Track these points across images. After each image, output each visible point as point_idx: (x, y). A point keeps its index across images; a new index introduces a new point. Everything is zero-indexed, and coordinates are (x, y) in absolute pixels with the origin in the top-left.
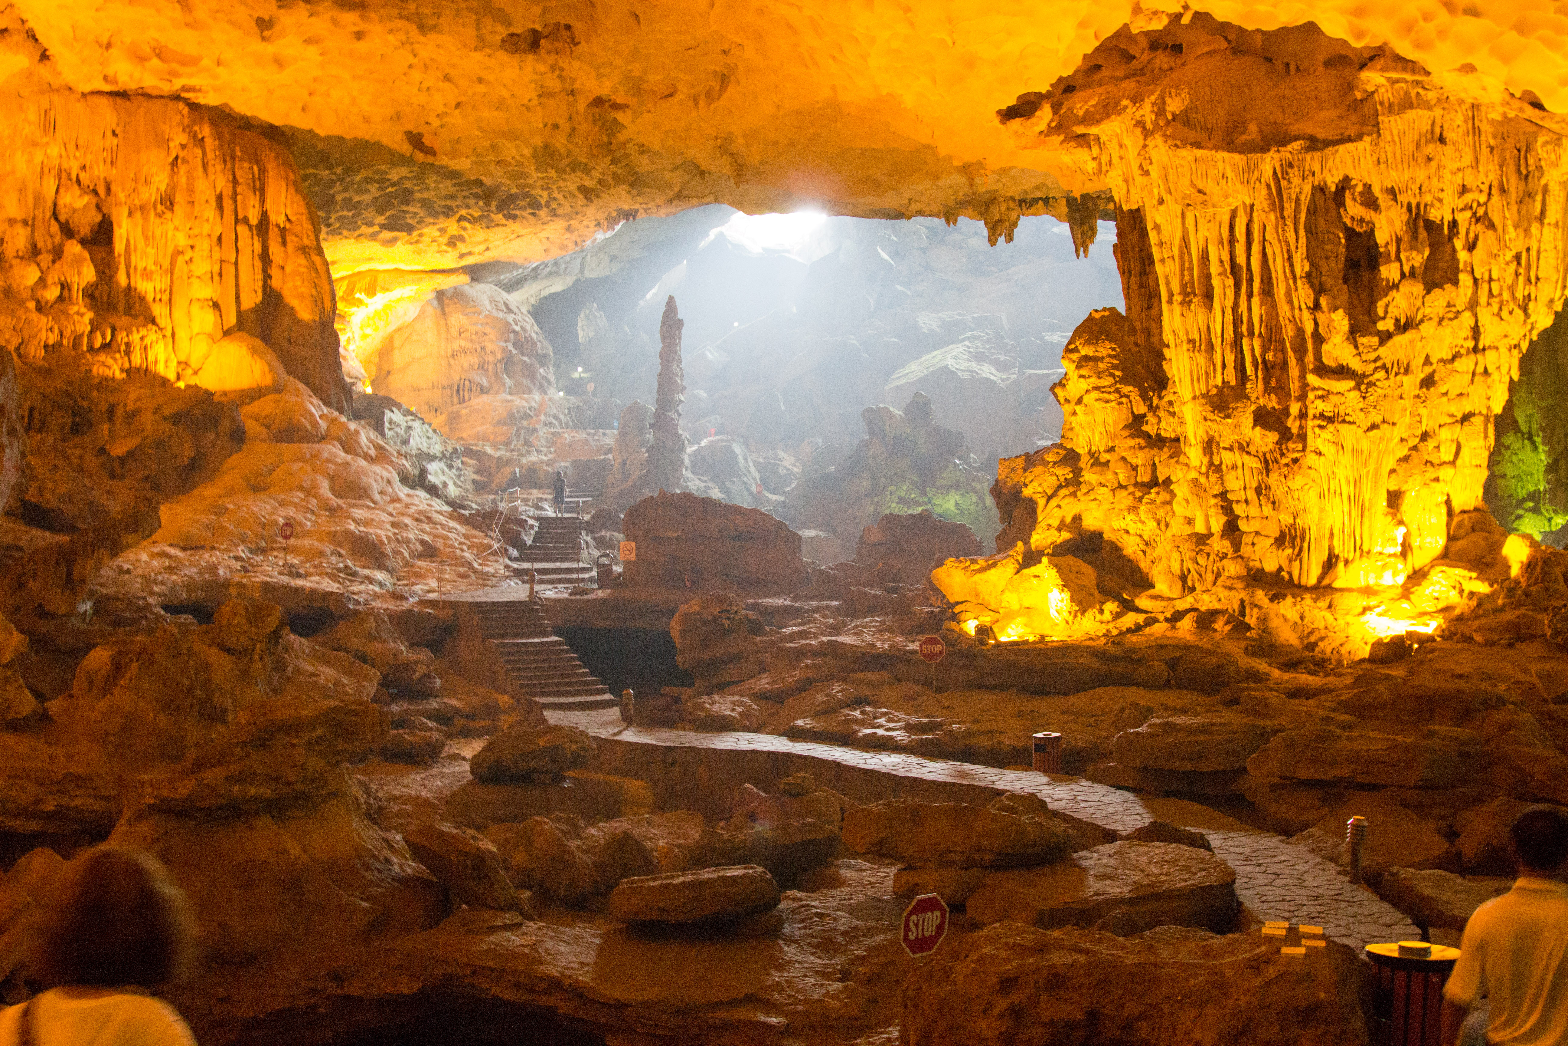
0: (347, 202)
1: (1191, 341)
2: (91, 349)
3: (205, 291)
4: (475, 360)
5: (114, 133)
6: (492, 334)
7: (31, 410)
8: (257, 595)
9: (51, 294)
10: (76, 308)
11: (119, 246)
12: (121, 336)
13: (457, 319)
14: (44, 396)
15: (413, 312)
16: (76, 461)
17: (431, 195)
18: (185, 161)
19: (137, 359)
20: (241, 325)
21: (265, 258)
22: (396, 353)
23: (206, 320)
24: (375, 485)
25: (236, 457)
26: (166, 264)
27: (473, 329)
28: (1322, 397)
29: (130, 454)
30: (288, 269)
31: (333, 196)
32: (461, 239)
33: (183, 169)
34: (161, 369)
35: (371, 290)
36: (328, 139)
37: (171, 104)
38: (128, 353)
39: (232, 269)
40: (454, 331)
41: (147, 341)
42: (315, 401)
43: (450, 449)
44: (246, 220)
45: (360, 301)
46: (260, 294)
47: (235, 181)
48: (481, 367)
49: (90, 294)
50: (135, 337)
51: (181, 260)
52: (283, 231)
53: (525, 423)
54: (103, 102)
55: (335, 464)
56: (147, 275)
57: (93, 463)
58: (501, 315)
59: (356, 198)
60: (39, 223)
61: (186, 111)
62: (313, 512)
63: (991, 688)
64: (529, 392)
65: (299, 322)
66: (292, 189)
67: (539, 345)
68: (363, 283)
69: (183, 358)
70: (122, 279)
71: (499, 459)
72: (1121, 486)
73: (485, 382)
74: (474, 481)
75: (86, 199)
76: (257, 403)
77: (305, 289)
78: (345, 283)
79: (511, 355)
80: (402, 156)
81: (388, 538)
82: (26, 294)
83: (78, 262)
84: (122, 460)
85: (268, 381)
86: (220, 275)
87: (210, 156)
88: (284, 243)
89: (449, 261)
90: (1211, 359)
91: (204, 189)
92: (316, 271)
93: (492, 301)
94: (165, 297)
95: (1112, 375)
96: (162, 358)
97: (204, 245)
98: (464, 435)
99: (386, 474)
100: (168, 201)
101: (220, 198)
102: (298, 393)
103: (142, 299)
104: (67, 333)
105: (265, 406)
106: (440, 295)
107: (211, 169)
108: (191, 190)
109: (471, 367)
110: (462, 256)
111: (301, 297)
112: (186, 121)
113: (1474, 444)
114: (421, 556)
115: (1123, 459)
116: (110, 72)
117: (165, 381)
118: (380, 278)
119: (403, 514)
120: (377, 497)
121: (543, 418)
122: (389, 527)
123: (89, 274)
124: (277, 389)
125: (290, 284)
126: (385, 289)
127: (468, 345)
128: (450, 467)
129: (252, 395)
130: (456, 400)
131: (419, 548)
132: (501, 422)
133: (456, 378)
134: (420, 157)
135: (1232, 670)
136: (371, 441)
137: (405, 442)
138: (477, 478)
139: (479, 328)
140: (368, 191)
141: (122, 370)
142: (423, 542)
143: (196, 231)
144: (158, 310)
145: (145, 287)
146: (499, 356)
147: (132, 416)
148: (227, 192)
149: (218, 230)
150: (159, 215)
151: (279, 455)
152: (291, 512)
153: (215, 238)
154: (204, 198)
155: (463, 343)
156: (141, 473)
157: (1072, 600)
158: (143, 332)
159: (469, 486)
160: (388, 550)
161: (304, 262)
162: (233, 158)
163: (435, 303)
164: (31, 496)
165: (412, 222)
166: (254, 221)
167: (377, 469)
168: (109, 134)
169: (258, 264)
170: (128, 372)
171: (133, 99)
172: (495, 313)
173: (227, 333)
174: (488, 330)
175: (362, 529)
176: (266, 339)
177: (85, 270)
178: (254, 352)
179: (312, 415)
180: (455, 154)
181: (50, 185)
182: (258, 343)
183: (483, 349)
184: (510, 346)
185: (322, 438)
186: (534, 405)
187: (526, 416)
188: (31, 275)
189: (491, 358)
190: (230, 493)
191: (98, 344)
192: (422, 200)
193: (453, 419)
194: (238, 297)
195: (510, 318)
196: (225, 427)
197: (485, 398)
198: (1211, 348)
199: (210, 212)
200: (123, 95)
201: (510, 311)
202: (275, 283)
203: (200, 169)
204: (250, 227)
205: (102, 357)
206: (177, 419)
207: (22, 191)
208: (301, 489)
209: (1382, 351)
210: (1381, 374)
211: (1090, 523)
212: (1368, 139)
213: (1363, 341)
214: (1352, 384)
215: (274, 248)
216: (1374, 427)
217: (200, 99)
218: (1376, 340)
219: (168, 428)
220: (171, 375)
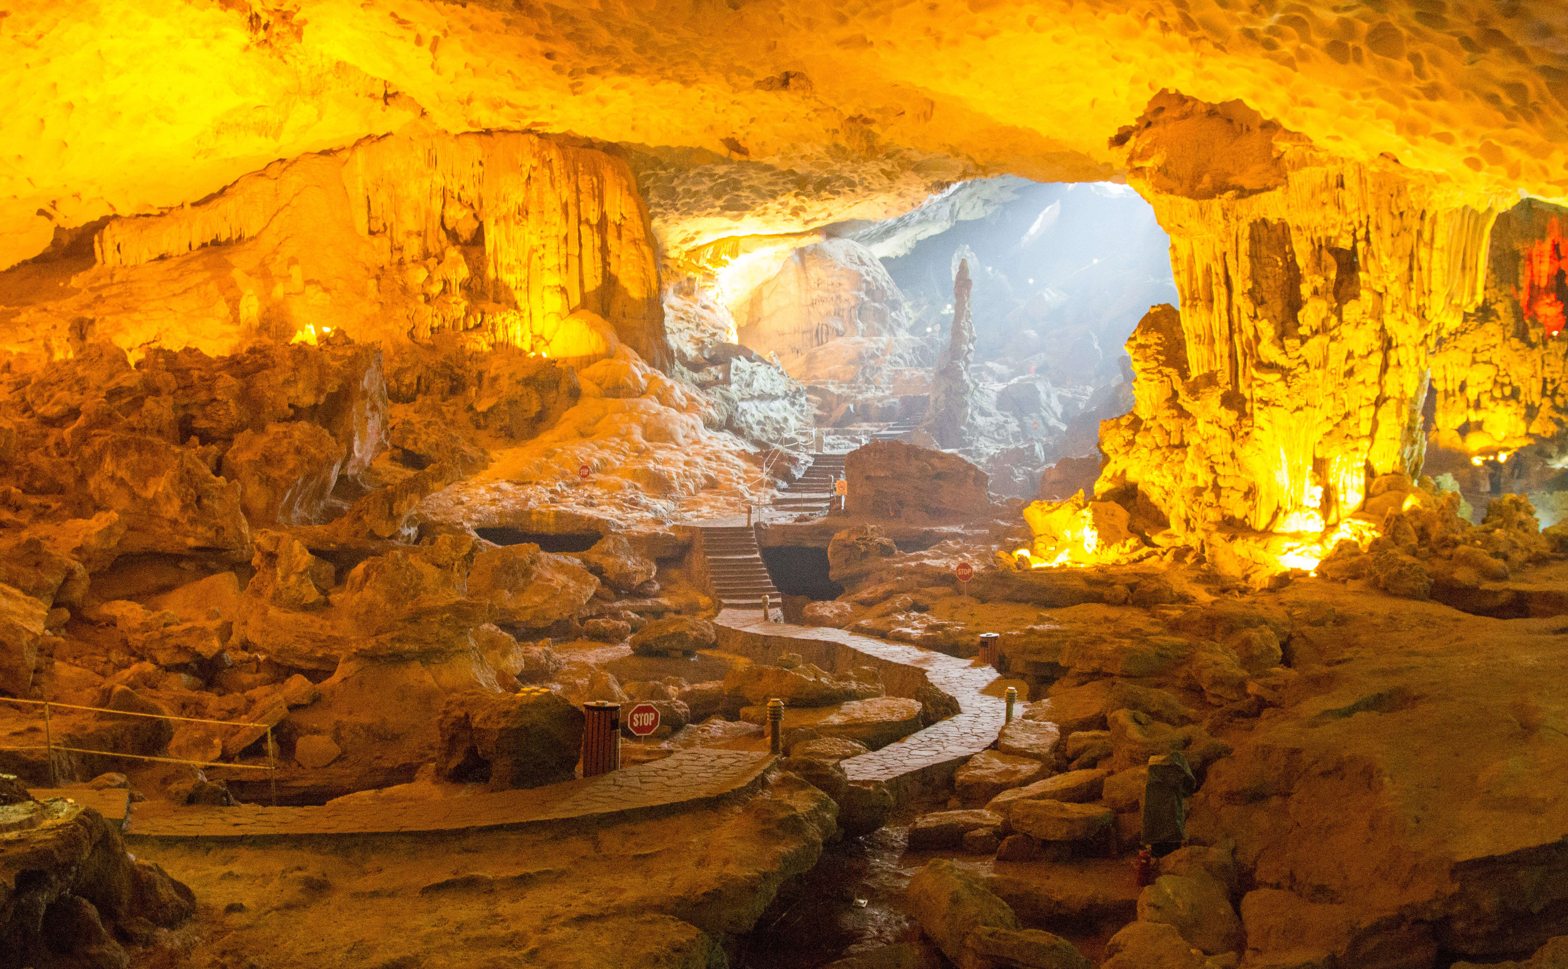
0: (687, 192)
1: (1198, 336)
2: (466, 329)
3: (554, 280)
4: (831, 307)
5: (481, 163)
6: (846, 284)
7: (419, 378)
8: (551, 521)
9: (436, 289)
10: (454, 299)
11: (489, 248)
12: (488, 318)
13: (815, 272)
14: (428, 368)
15: (776, 268)
16: (449, 416)
17: (755, 183)
18: (536, 179)
19: (500, 336)
20: (584, 303)
21: (604, 250)
22: (765, 302)
23: (555, 302)
24: (680, 430)
25: (571, 410)
26: (524, 260)
27: (830, 281)
28: (1260, 386)
29: (491, 410)
30: (623, 258)
31: (674, 188)
32: (803, 209)
33: (534, 187)
34: (518, 343)
35: (734, 253)
36: (656, 149)
37: (524, 138)
38: (494, 331)
39: (577, 261)
40: (813, 283)
41: (508, 322)
42: (641, 363)
43: (793, 389)
44: (587, 221)
45: (726, 262)
46: (600, 279)
47: (578, 191)
48: (838, 314)
49: (467, 287)
50: (498, 319)
51: (535, 256)
52: (619, 227)
53: (872, 362)
54: (471, 141)
55: (649, 414)
56: (510, 269)
57: (463, 417)
58: (854, 268)
59: (694, 189)
60: (430, 233)
61: (536, 140)
62: (625, 454)
63: (1019, 601)
64: (880, 334)
65: (631, 299)
66: (625, 192)
67: (889, 293)
68: (728, 247)
69: (537, 332)
70: (491, 273)
71: (839, 396)
72: (1158, 447)
73: (840, 327)
74: (815, 416)
75: (465, 212)
76: (593, 367)
77: (635, 273)
78: (711, 248)
79: (863, 302)
80: (721, 157)
81: (678, 474)
82: (418, 290)
83: (455, 263)
84: (485, 415)
85: (602, 349)
86: (567, 266)
87: (557, 173)
88: (619, 237)
89: (796, 226)
90: (1213, 350)
91: (551, 200)
92: (644, 258)
93: (847, 255)
94: (524, 286)
95: (1157, 359)
96: (519, 334)
97: (552, 244)
98: (818, 374)
99: (691, 421)
100: (523, 212)
101: (565, 207)
102: (626, 357)
103: (507, 288)
104: (448, 318)
105: (598, 369)
106: (801, 252)
107: (557, 185)
108: (541, 203)
109: (828, 314)
110: (806, 223)
111: (632, 280)
112: (536, 149)
113: (1388, 421)
114: (705, 488)
115: (1161, 426)
116: (474, 117)
117: (522, 352)
118: (741, 243)
119: (698, 454)
120: (681, 440)
121: (888, 357)
122: (681, 465)
123: (463, 272)
124: (609, 355)
125: (624, 270)
126: (746, 251)
127: (825, 295)
128: (793, 404)
129: (589, 360)
130: (815, 342)
131: (704, 481)
132: (850, 362)
133: (815, 323)
134: (736, 156)
135: (1167, 593)
136: (684, 394)
137: (749, 385)
138: (818, 412)
139: (835, 279)
140: (702, 183)
141: (489, 345)
142: (707, 477)
143: (546, 234)
144: (519, 296)
145: (509, 279)
146: (853, 303)
147: (495, 379)
148: (572, 201)
149: (564, 232)
150: (517, 224)
151: (605, 408)
152: (606, 454)
153: (561, 238)
154: (552, 207)
155: (820, 293)
156: (498, 424)
157: (1099, 536)
158: (504, 315)
159: (811, 420)
160: (676, 484)
161: (634, 251)
162: (576, 173)
163: (797, 258)
164: (409, 446)
165: (748, 202)
166: (594, 221)
167: (685, 417)
168: (476, 164)
169: (598, 255)
170: (493, 346)
171: (496, 136)
172: (849, 266)
173: (572, 312)
174: (843, 281)
175: (660, 467)
176: (605, 313)
177: (460, 269)
178: (592, 326)
179: (635, 376)
180: (763, 153)
181: (437, 203)
182: (598, 319)
183: (838, 297)
184: (862, 295)
185: (643, 393)
186: (882, 346)
187: (873, 356)
188: (421, 275)
189: (845, 305)
190: (563, 439)
191: (471, 325)
192: (750, 187)
193: (811, 359)
194: (581, 282)
195: (862, 270)
196: (564, 387)
197: (839, 341)
198: (1212, 341)
199: (558, 218)
200: (488, 132)
201: (863, 263)
202: (613, 269)
203: (548, 185)
204: (591, 226)
205: (474, 335)
206: (527, 382)
207: (417, 209)
208: (618, 435)
209: (1302, 350)
210: (1303, 368)
211: (1131, 476)
212: (1280, 189)
213: (1288, 342)
214: (1279, 376)
215: (612, 241)
216: (1299, 409)
217: (549, 130)
218: (1297, 342)
219: (520, 389)
220: (526, 347)
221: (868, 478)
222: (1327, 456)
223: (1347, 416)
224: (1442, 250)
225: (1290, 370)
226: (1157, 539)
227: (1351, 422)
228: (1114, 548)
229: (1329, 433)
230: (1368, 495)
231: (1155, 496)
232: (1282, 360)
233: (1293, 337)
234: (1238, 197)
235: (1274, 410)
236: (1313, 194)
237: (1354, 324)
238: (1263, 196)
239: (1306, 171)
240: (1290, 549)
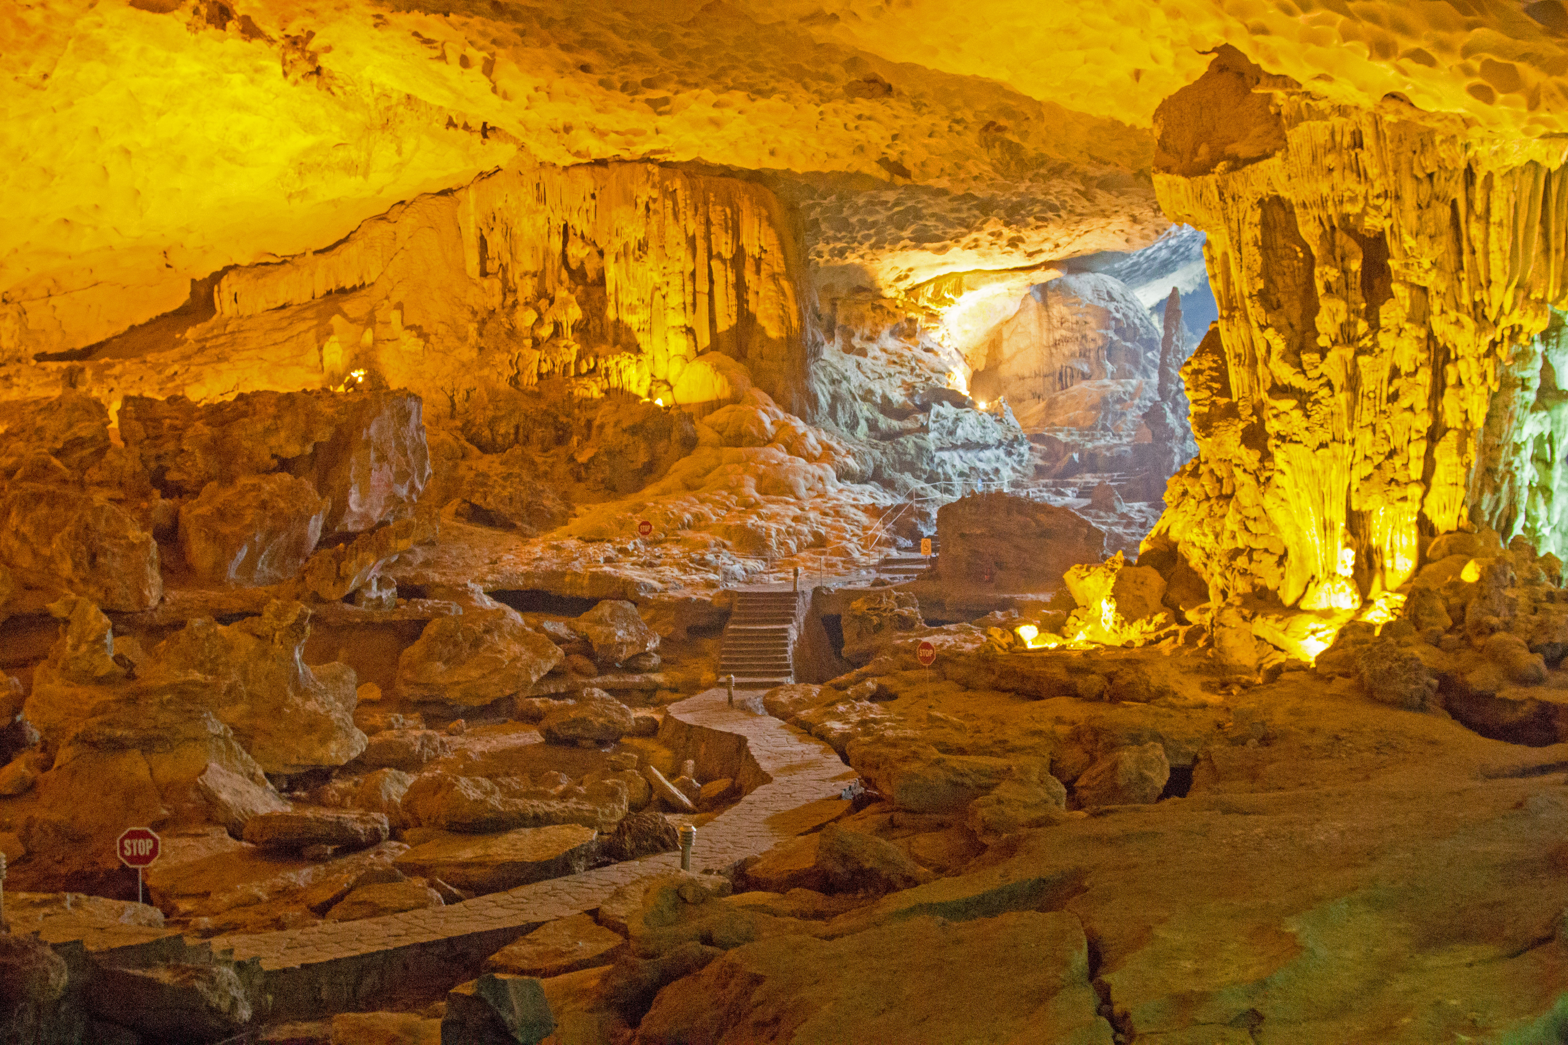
0: (863, 223)
1: (1238, 356)
2: (579, 375)
3: (678, 320)
4: (1075, 348)
5: (593, 196)
6: (1093, 322)
7: (517, 427)
9: (546, 332)
10: (565, 342)
11: (610, 287)
12: (601, 362)
13: (1058, 310)
14: (526, 417)
15: (1013, 307)
16: (543, 468)
17: (936, 210)
18: (656, 212)
19: (614, 381)
20: (716, 344)
21: (740, 287)
22: (1005, 345)
23: (680, 344)
24: (802, 482)
25: (683, 460)
26: (648, 299)
27: (1074, 319)
28: (1276, 416)
29: (591, 460)
30: (761, 294)
32: (1021, 240)
33: (654, 219)
34: (633, 388)
35: (958, 290)
36: (806, 175)
37: (640, 168)
38: (607, 376)
39: (706, 299)
40: (1055, 322)
41: (621, 366)
42: (774, 408)
43: (1010, 436)
44: (719, 256)
45: (952, 301)
46: (734, 317)
47: (708, 223)
48: (1084, 354)
49: (581, 329)
50: (611, 363)
51: (657, 295)
52: (758, 262)
53: (1118, 407)
54: (582, 172)
55: (768, 464)
56: (632, 309)
57: (562, 469)
58: (1102, 304)
59: (870, 219)
60: (549, 273)
61: (656, 170)
62: (728, 509)
64: (1131, 376)
65: (769, 340)
66: (765, 224)
67: (1142, 330)
68: (950, 285)
69: (660, 376)
70: (611, 314)
71: (1066, 444)
72: (1208, 498)
73: (1086, 368)
74: (1036, 466)
75: (588, 250)
76: (717, 413)
77: (774, 311)
78: (932, 286)
79: (1112, 342)
80: (883, 181)
81: (779, 532)
82: (526, 333)
83: (565, 304)
84: (586, 466)
85: (727, 394)
86: (694, 305)
87: (681, 204)
88: (758, 272)
89: (1018, 259)
90: (1254, 373)
91: (674, 233)
92: (784, 294)
93: (1096, 290)
94: (647, 327)
96: (634, 379)
97: (677, 281)
98: (1056, 420)
99: (819, 472)
100: (642, 246)
101: (691, 242)
102: (754, 402)
103: (628, 330)
104: (558, 362)
105: (720, 416)
106: (1043, 289)
107: (682, 217)
108: (662, 236)
109: (1073, 355)
110: (1030, 255)
111: (769, 318)
112: (657, 178)
113: (1447, 461)
114: (810, 546)
115: (1212, 471)
116: (581, 146)
117: (637, 397)
118: (965, 279)
119: (814, 509)
120: (802, 492)
121: (1137, 401)
122: (788, 521)
123: (575, 313)
124: (735, 400)
125: (761, 307)
126: (970, 289)
127: (1069, 334)
128: (1009, 454)
129: (712, 406)
130: (1058, 387)
131: (810, 538)
132: (1093, 407)
133: (1058, 366)
134: (900, 180)
136: (820, 442)
137: (952, 433)
138: (1040, 462)
139: (1079, 317)
140: (876, 212)
141: (602, 391)
142: (816, 535)
143: (670, 270)
144: (641, 338)
145: (632, 320)
146: (1100, 343)
147: (601, 427)
148: (700, 232)
149: (690, 268)
150: (637, 260)
151: (719, 458)
152: (706, 509)
153: (687, 274)
154: (675, 241)
155: (1064, 332)
156: (600, 476)
157: (1118, 610)
158: (617, 358)
160: (773, 542)
161: (773, 287)
162: (706, 203)
163: (1038, 295)
166: (728, 256)
167: (813, 468)
168: (588, 197)
169: (732, 292)
170: (607, 392)
171: (610, 166)
172: (1096, 302)
173: (700, 354)
174: (1089, 319)
175: (761, 523)
176: (740, 355)
177: (570, 310)
178: (718, 368)
179: (761, 422)
180: (928, 175)
181: (557, 240)
182: (729, 361)
183: (1084, 337)
184: (1111, 334)
185: (770, 441)
186: (1130, 389)
187: (1120, 400)
188: (529, 317)
189: (1092, 346)
190: (665, 493)
191: (584, 370)
192: (933, 215)
193: (1051, 406)
194: (712, 322)
195: (1112, 306)
196: (676, 436)
197: (1084, 384)
198: (1254, 361)
199: (682, 253)
200: (601, 163)
201: (1112, 299)
202: (752, 307)
203: (670, 218)
204: (724, 261)
205: (585, 381)
206: (634, 430)
207: (534, 248)
208: (727, 487)
209: (1323, 368)
210: (1325, 392)
211: (1174, 535)
212: (1279, 154)
213: (1305, 357)
214: (1293, 403)
215: (749, 276)
216: (1323, 445)
217: (670, 158)
218: (1316, 357)
219: (626, 439)
220: (643, 392)
221: (962, 535)
222: (1365, 508)
223: (1392, 454)
224: (1501, 224)
225: (1311, 394)
226: (1191, 615)
227: (1398, 462)
228: (1137, 625)
229: (1367, 478)
230: (1423, 560)
231: (1195, 559)
232: (1299, 382)
233: (1312, 351)
234: (1230, 170)
235: (1292, 446)
236: (1314, 158)
237: (1395, 331)
238: (1262, 165)
239: (1303, 127)
240: (1313, 632)
